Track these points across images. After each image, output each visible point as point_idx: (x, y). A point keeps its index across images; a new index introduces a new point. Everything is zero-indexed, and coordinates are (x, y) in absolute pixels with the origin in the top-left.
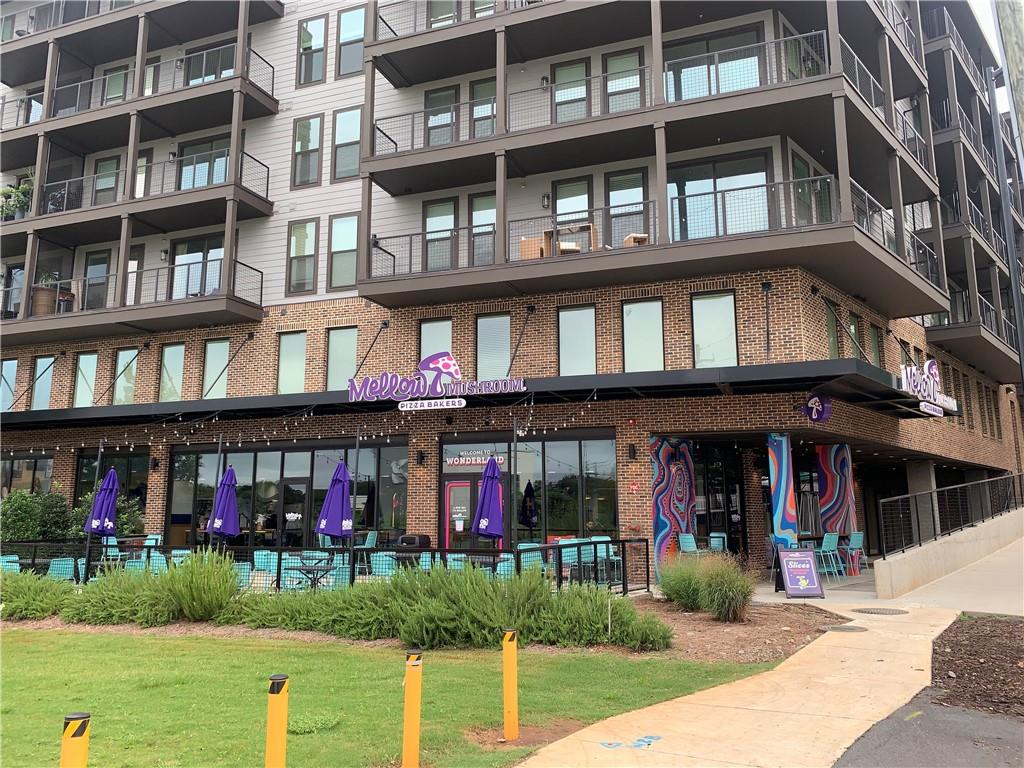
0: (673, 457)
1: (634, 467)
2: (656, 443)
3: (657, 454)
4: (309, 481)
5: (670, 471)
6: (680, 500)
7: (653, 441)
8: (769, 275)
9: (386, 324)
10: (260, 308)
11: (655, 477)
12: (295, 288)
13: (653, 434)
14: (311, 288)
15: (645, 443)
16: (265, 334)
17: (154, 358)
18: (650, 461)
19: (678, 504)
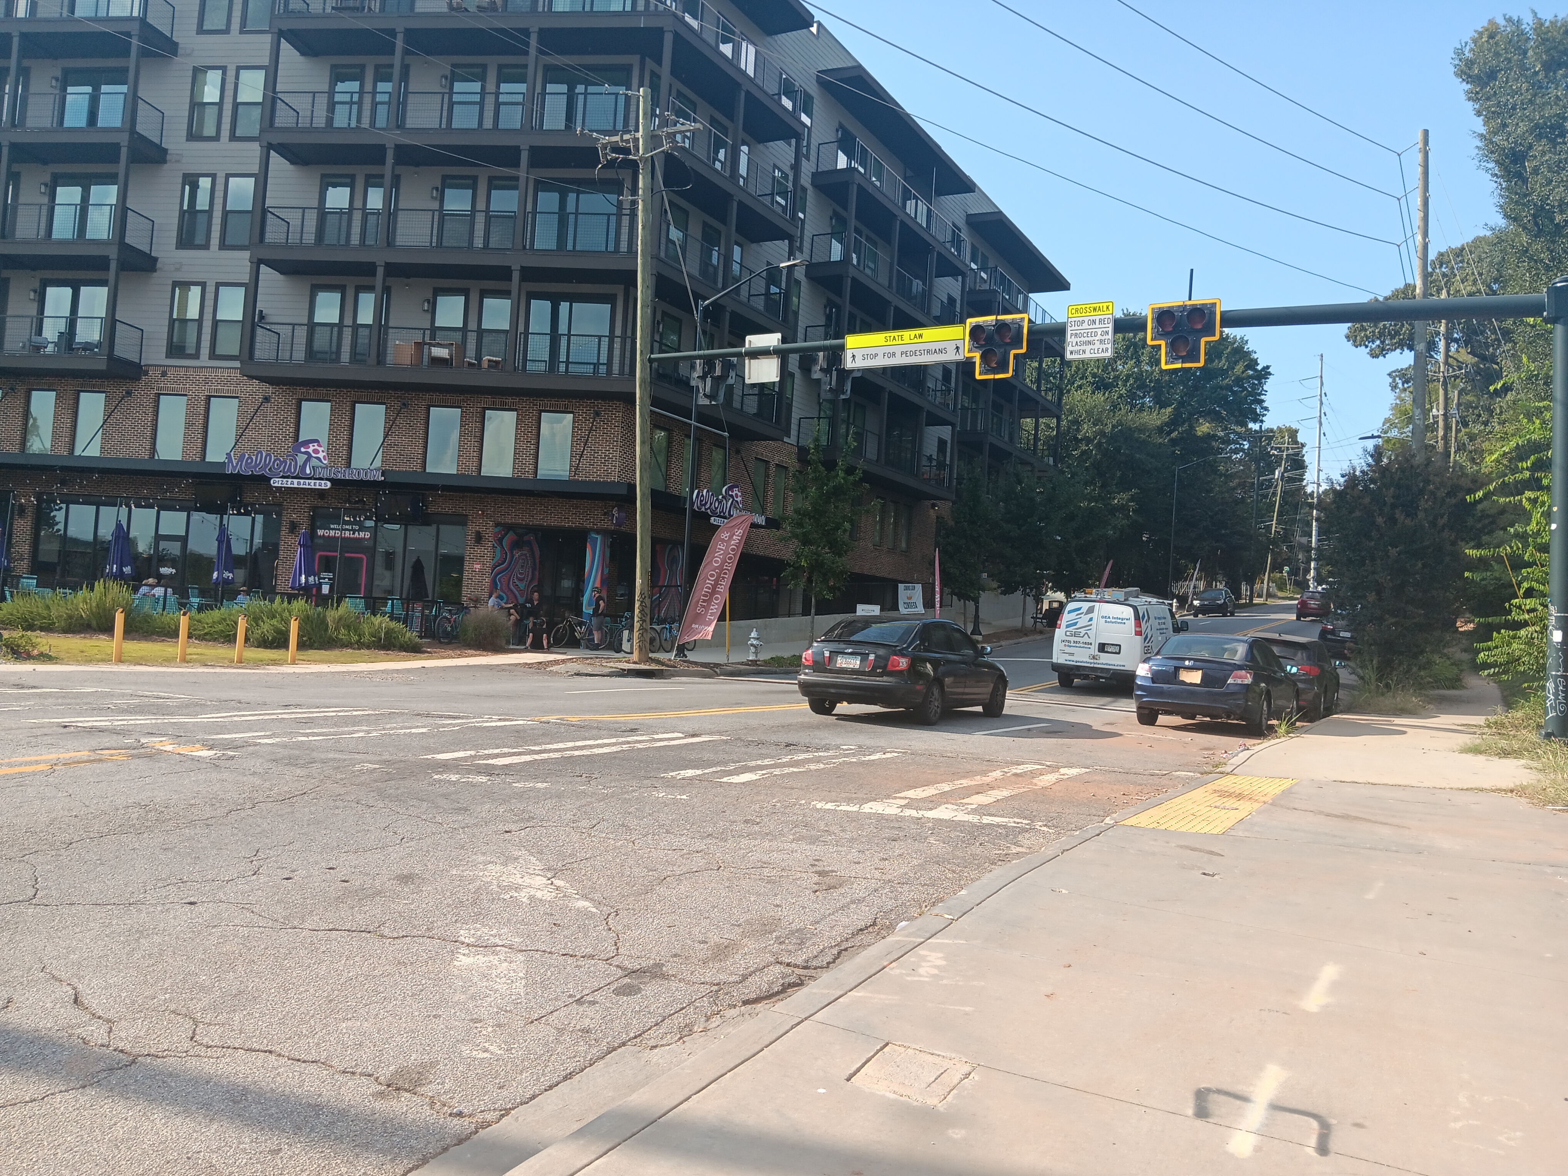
0: (517, 545)
1: (478, 550)
2: (500, 532)
3: (500, 541)
4: (184, 540)
5: (512, 556)
6: (521, 580)
7: (497, 530)
8: (600, 404)
9: (267, 399)
10: (138, 366)
11: (495, 560)
12: (175, 349)
13: (497, 525)
14: (193, 352)
15: (489, 531)
16: (142, 393)
17: (20, 402)
18: (494, 546)
19: (517, 583)
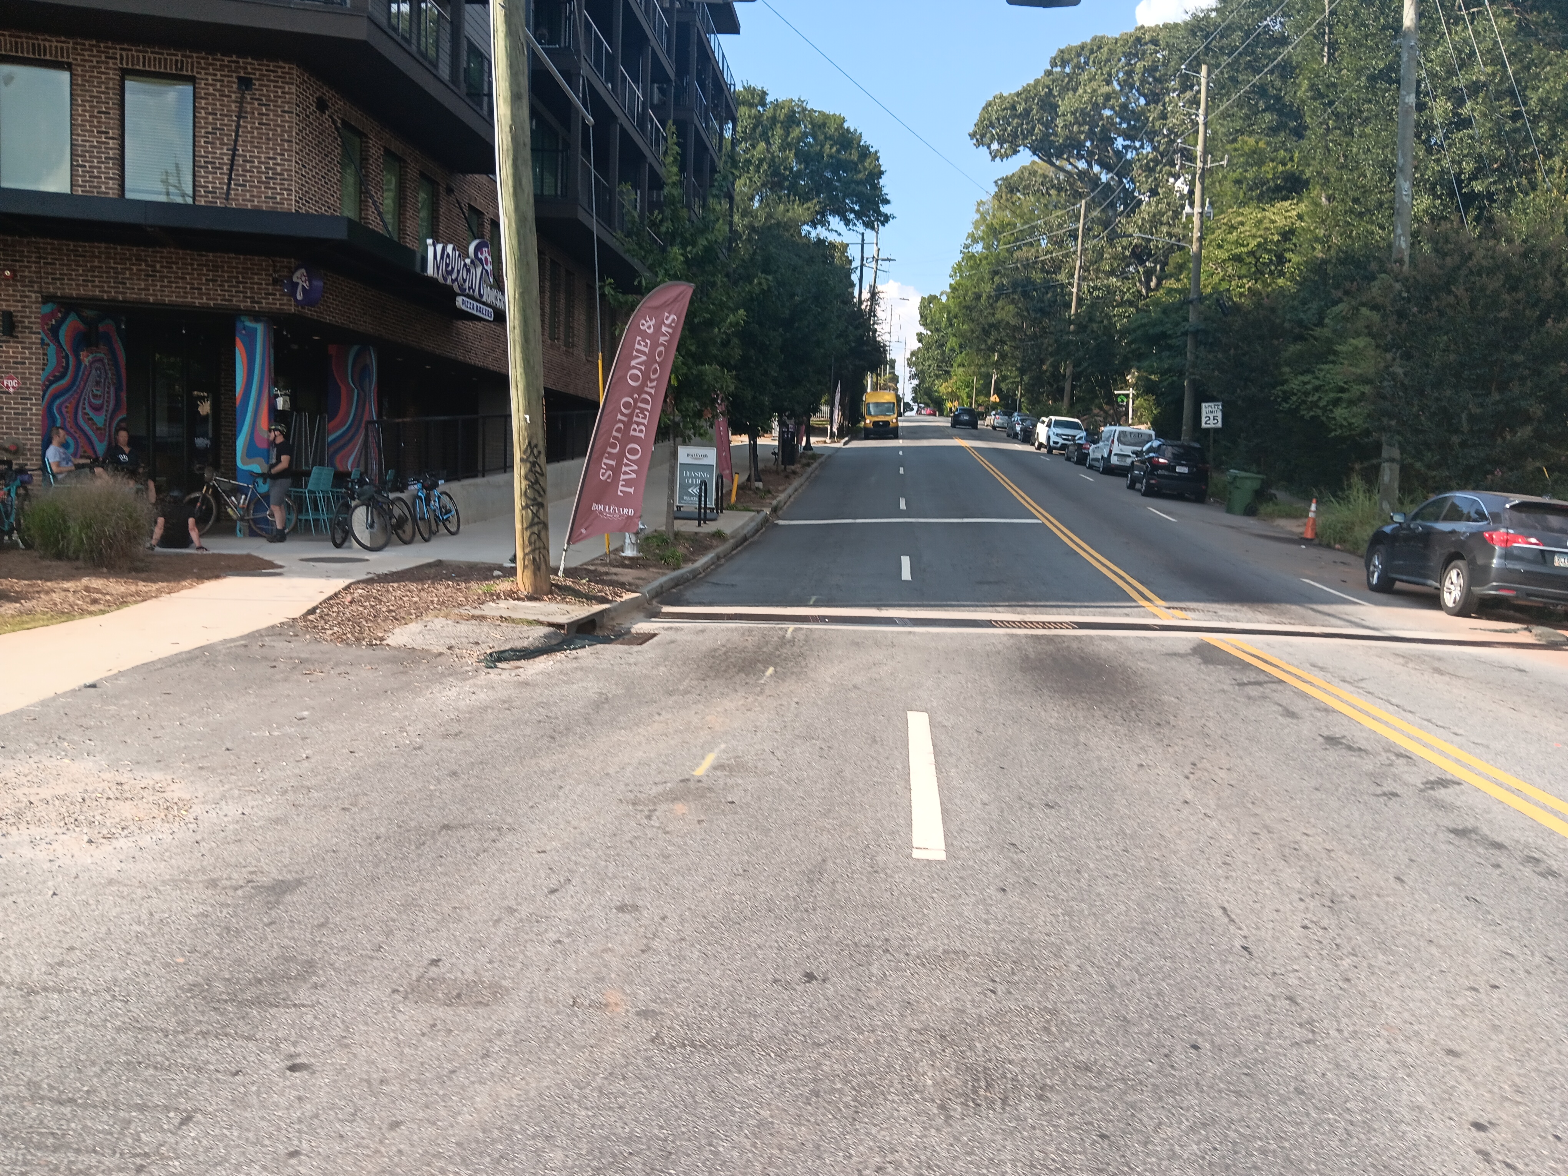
0: (85, 340)
1: (11, 350)
2: (52, 315)
3: (54, 332)
5: (79, 362)
6: (97, 409)
7: (47, 309)
8: (251, 66)
11: (48, 370)
13: (49, 298)
15: (33, 312)
18: (43, 343)
19: (92, 414)
